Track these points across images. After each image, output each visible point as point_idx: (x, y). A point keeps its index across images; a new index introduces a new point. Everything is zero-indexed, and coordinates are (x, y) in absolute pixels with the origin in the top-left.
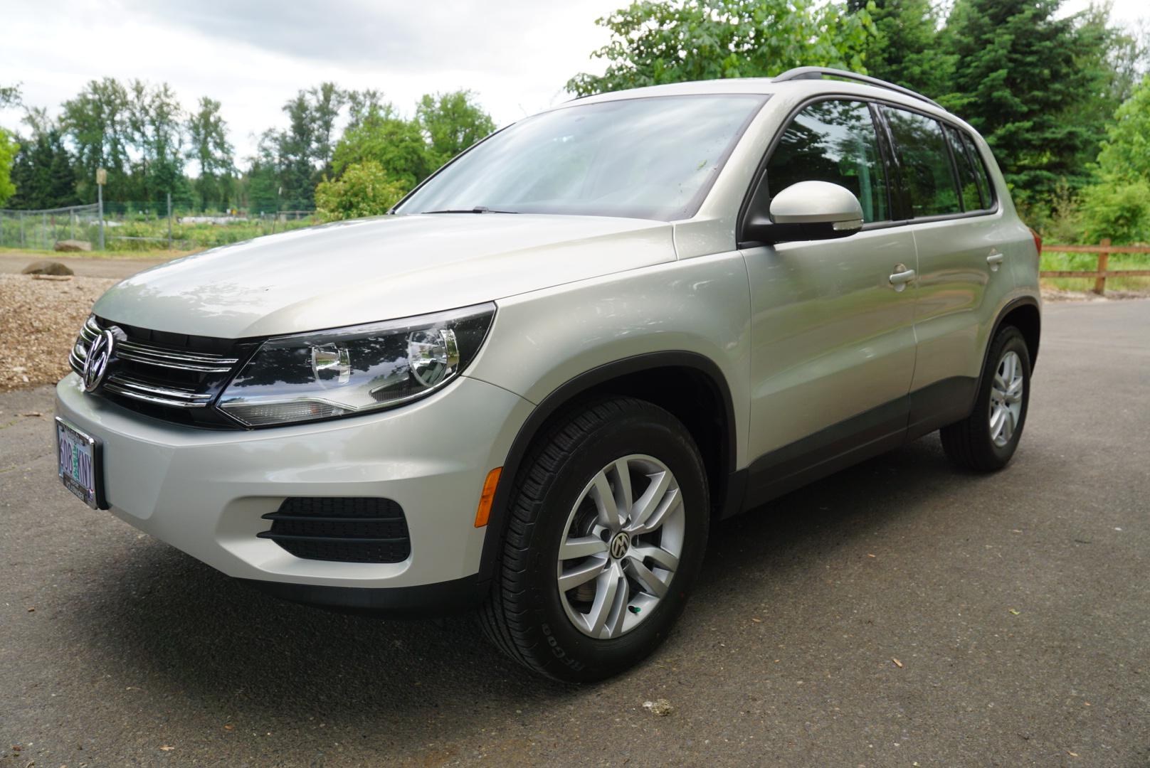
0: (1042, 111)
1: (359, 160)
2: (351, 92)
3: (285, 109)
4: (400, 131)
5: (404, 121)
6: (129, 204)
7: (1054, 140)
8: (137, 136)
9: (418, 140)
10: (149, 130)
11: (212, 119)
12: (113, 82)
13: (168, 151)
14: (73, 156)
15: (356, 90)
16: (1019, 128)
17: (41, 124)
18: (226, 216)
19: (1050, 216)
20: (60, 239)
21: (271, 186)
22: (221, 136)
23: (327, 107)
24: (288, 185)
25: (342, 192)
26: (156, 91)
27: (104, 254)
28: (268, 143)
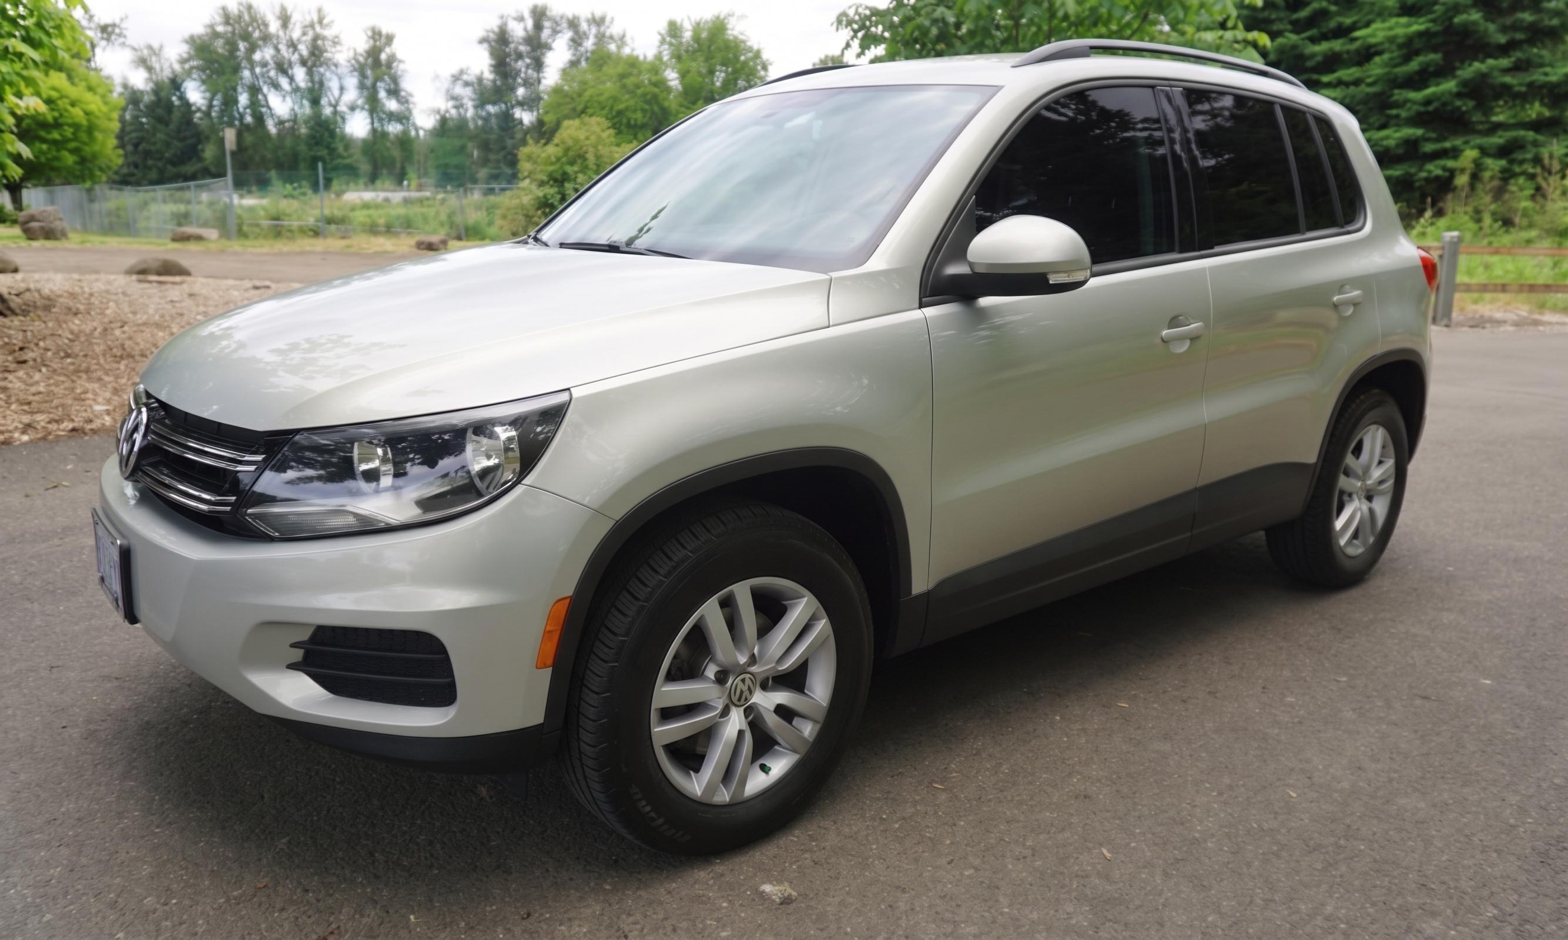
0: (1531, 41)
1: (580, 113)
2: (570, 16)
3: (482, 41)
4: (635, 71)
5: (641, 58)
6: (273, 174)
7: (1545, 85)
8: (284, 82)
9: (661, 84)
10: (300, 74)
11: (383, 57)
12: (250, 7)
13: (324, 101)
14: (199, 110)
15: (577, 13)
16: (1492, 69)
17: (157, 66)
18: (402, 190)
19: (1533, 197)
20: (180, 224)
21: (462, 148)
22: (395, 80)
23: (539, 37)
24: (485, 146)
25: (553, 159)
26: (308, 19)
27: (236, 245)
28: (459, 90)
